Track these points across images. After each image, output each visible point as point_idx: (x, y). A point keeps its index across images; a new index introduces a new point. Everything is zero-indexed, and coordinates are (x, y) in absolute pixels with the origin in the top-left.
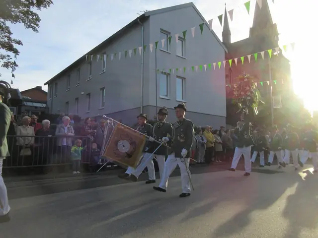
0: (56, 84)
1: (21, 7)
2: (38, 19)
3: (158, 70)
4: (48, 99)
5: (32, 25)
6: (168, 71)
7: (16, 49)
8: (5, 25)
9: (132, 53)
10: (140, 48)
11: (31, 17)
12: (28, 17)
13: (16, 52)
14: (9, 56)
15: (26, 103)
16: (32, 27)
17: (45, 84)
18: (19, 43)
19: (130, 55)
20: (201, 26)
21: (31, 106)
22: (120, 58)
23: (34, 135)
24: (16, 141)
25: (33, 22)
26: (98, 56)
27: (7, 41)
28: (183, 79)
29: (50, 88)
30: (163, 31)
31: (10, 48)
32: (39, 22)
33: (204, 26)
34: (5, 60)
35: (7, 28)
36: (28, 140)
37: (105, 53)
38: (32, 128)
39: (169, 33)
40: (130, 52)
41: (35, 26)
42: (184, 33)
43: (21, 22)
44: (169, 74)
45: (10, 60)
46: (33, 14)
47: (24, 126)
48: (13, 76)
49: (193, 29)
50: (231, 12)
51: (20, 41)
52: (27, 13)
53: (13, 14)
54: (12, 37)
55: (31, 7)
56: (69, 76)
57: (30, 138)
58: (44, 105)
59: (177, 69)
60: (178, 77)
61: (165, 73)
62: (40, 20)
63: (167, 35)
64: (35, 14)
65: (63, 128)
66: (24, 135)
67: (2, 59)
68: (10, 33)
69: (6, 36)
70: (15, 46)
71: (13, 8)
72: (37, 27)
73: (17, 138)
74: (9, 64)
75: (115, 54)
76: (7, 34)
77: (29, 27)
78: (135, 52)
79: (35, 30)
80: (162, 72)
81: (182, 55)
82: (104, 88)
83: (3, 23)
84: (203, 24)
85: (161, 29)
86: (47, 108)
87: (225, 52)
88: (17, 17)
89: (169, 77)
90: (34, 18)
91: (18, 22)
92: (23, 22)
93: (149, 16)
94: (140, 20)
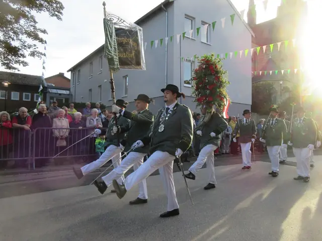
0: (79, 71)
2: (62, 7)
3: (183, 58)
4: (72, 86)
5: (56, 13)
6: (192, 59)
7: (41, 39)
8: (30, 14)
9: (158, 44)
10: (167, 39)
11: (55, 5)
12: (52, 5)
13: (41, 41)
14: (35, 45)
16: (56, 15)
17: (68, 71)
18: (44, 32)
19: (156, 46)
20: (232, 17)
21: (56, 93)
22: (145, 47)
23: (69, 127)
24: (52, 133)
25: (57, 10)
27: (33, 30)
29: (73, 75)
30: (187, 17)
31: (36, 37)
32: (62, 10)
33: (236, 16)
34: (32, 49)
35: (32, 17)
36: (63, 132)
38: (67, 120)
39: (194, 18)
40: (156, 42)
41: (59, 14)
42: (214, 24)
44: (193, 62)
45: (37, 50)
46: (57, 2)
47: (59, 118)
48: (44, 68)
50: (265, 3)
51: (45, 30)
52: (50, 2)
53: (38, 2)
54: (38, 26)
56: (91, 63)
57: (64, 130)
58: (68, 92)
61: (190, 61)
62: (64, 8)
63: (192, 20)
64: (59, 2)
65: (93, 120)
66: (59, 127)
67: (29, 48)
68: (35, 22)
69: (31, 26)
70: (41, 35)
72: (61, 15)
73: (53, 130)
74: (36, 53)
76: (32, 23)
77: (53, 15)
78: (161, 42)
79: (59, 18)
80: (187, 60)
81: (207, 42)
82: (127, 76)
83: (28, 12)
84: (234, 15)
85: (186, 15)
86: (70, 95)
87: (252, 36)
88: (41, 5)
89: (193, 65)
90: (58, 6)
91: (42, 11)
92: (48, 11)
93: (173, 1)
94: (164, 6)
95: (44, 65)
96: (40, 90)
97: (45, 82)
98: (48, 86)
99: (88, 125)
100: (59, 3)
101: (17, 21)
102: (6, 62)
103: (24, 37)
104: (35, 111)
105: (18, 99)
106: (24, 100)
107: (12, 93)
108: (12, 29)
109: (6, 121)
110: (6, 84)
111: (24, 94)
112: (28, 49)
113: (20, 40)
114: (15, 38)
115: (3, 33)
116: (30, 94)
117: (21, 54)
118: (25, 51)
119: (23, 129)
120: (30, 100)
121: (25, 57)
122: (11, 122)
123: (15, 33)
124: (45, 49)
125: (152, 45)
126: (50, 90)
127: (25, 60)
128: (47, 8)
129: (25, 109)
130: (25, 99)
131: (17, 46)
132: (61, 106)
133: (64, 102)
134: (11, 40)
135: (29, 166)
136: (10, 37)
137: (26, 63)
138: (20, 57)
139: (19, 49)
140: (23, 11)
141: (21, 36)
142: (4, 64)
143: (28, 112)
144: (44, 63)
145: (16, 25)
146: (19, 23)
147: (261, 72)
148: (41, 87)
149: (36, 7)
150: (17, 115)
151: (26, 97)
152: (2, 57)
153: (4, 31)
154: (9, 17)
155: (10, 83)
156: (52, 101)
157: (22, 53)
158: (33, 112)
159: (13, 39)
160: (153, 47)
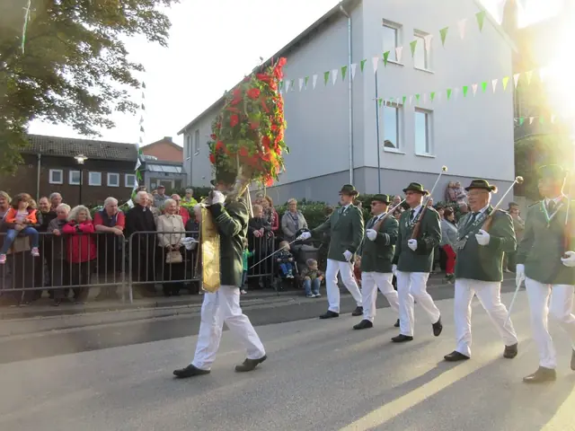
0: (197, 132)
1: (139, 6)
2: (167, 25)
3: (381, 100)
4: (185, 158)
5: (159, 34)
6: (399, 101)
7: (135, 80)
8: (116, 39)
9: (338, 76)
10: (354, 66)
11: (155, 21)
12: (151, 22)
13: (135, 83)
14: (124, 91)
16: (159, 39)
17: (179, 134)
18: (139, 68)
19: (334, 80)
21: (160, 172)
22: (314, 84)
23: (184, 230)
24: (158, 240)
25: (158, 29)
27: (121, 67)
28: (428, 113)
29: (188, 139)
30: (387, 23)
31: (126, 78)
32: (168, 28)
34: (120, 99)
35: (119, 44)
36: (176, 238)
38: (180, 217)
39: (400, 26)
40: (335, 73)
41: (163, 36)
42: (443, 34)
43: (141, 31)
44: (401, 105)
45: (128, 99)
46: (159, 16)
47: (167, 214)
48: (142, 130)
49: (461, 24)
51: (140, 66)
52: (148, 17)
53: (128, 18)
54: (129, 58)
55: (156, 3)
57: (177, 235)
58: (179, 170)
59: (418, 96)
60: (418, 109)
61: (394, 104)
62: (171, 25)
63: (396, 30)
66: (169, 231)
67: (116, 97)
68: (124, 52)
69: (119, 59)
70: (134, 74)
71: (129, 9)
72: (166, 38)
74: (126, 105)
75: (306, 79)
76: (120, 55)
77: (153, 39)
78: (344, 73)
79: (163, 43)
80: (388, 103)
81: (426, 67)
83: (113, 36)
85: (384, 20)
86: (183, 174)
87: (513, 51)
88: (134, 23)
89: (400, 111)
90: (162, 22)
91: (136, 33)
92: (144, 31)
94: (343, 7)
95: (143, 124)
96: (137, 167)
98: (147, 160)
100: (162, 16)
101: (96, 53)
102: (80, 122)
103: (107, 79)
104: (130, 203)
105: (100, 185)
106: (109, 184)
107: (90, 174)
108: (88, 67)
109: (85, 222)
110: (81, 160)
111: (109, 175)
112: (114, 99)
113: (101, 84)
114: (93, 82)
115: (73, 74)
116: (118, 175)
117: (103, 108)
118: (109, 102)
119: (112, 235)
120: (117, 185)
121: (110, 113)
122: (93, 222)
123: (92, 72)
124: (143, 97)
125: (326, 78)
126: (149, 166)
127: (109, 117)
128: (142, 28)
129: (115, 201)
130: (111, 183)
131: (96, 95)
132: (169, 193)
133: (173, 186)
134: (87, 86)
135: (123, 298)
136: (85, 80)
137: (111, 123)
138: (102, 113)
139: (100, 100)
140: (104, 35)
141: (102, 78)
142: (77, 126)
143: (119, 205)
144: (142, 121)
145: (94, 60)
146: (99, 55)
147: (531, 119)
148: (139, 163)
149: (126, 26)
150: (102, 210)
151: (113, 180)
152: (74, 114)
153: (75, 71)
154: (83, 46)
155: (86, 158)
156: (153, 185)
157: (105, 106)
158: (127, 205)
159: (90, 84)
160: (328, 82)
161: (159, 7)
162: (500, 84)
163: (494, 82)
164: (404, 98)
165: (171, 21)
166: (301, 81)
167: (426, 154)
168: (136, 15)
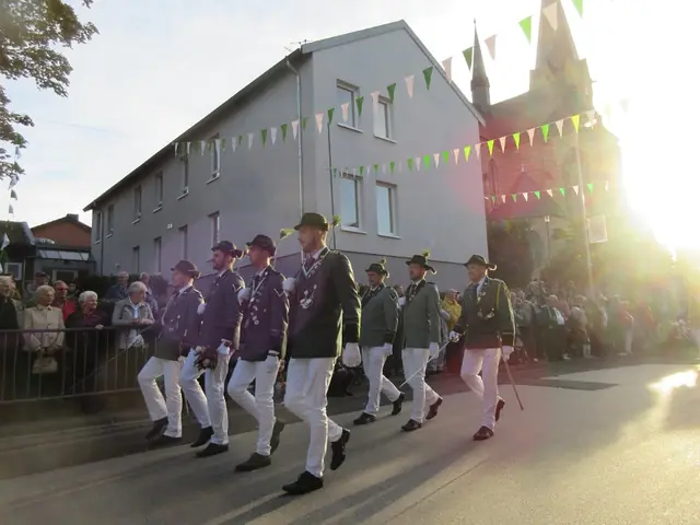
0: (111, 209)
1: (27, 43)
2: (66, 68)
3: (335, 170)
4: (94, 241)
5: (54, 80)
6: (355, 172)
7: (19, 136)
9: (277, 136)
10: (295, 124)
11: (50, 63)
12: (43, 64)
13: (19, 141)
14: (2, 151)
15: (43, 254)
16: (54, 85)
17: (86, 209)
18: (25, 121)
19: (274, 139)
20: (427, 74)
21: (56, 260)
22: (250, 145)
23: (63, 327)
24: (22, 342)
25: (54, 74)
26: (203, 144)
28: (391, 187)
29: (97, 218)
30: (342, 85)
31: (6, 133)
32: (68, 73)
33: (434, 72)
36: (50, 338)
37: (217, 137)
38: (58, 310)
39: (357, 88)
40: (274, 131)
41: (61, 82)
42: (391, 89)
43: (29, 74)
44: (360, 178)
45: (6, 160)
46: (54, 56)
47: (40, 307)
48: (13, 195)
49: (409, 81)
50: (491, 42)
51: (26, 118)
52: (39, 56)
53: (10, 57)
54: (10, 108)
55: (50, 41)
56: (139, 190)
57: (55, 334)
58: (85, 256)
59: (376, 166)
61: (351, 176)
62: (71, 69)
63: (352, 92)
64: (59, 56)
65: (130, 307)
68: (4, 100)
70: (17, 128)
71: (10, 44)
72: (64, 85)
73: (25, 335)
74: (5, 168)
75: (240, 138)
77: (46, 85)
78: (284, 132)
79: (60, 91)
80: (345, 174)
81: (387, 136)
82: (217, 213)
84: (431, 68)
85: (338, 81)
86: (91, 262)
87: (480, 123)
88: (19, 64)
89: (359, 184)
90: (58, 64)
91: (21, 76)
92: (33, 75)
93: (311, 53)
94: (291, 62)
95: (14, 188)
96: (4, 246)
97: (30, 235)
98: (40, 243)
99: (116, 320)
100: (60, 58)
125: (264, 138)
126: (41, 252)
128: (31, 70)
144: (13, 184)
147: (504, 197)
148: (7, 241)
149: (7, 66)
160: (267, 141)
161: (56, 46)
162: (462, 153)
163: (456, 152)
164: (361, 169)
165: (71, 64)
166: (234, 140)
167: (390, 235)
168: (22, 53)
